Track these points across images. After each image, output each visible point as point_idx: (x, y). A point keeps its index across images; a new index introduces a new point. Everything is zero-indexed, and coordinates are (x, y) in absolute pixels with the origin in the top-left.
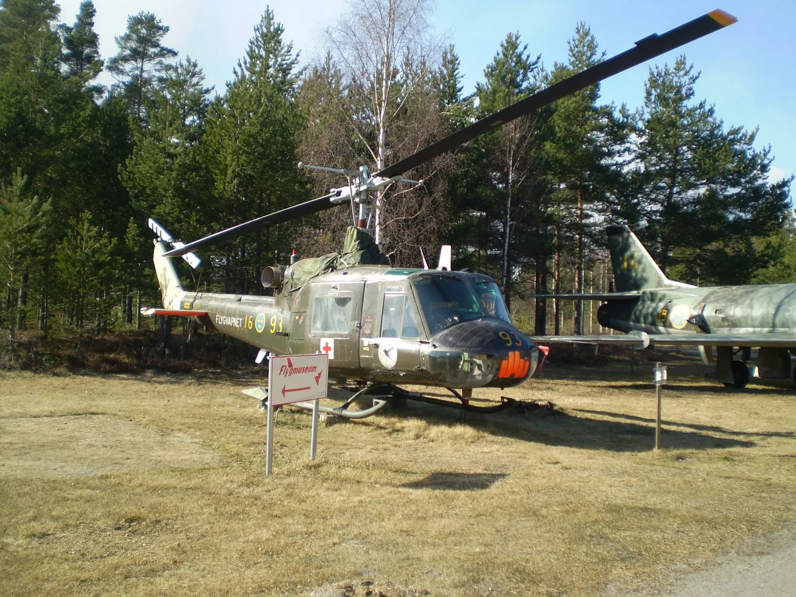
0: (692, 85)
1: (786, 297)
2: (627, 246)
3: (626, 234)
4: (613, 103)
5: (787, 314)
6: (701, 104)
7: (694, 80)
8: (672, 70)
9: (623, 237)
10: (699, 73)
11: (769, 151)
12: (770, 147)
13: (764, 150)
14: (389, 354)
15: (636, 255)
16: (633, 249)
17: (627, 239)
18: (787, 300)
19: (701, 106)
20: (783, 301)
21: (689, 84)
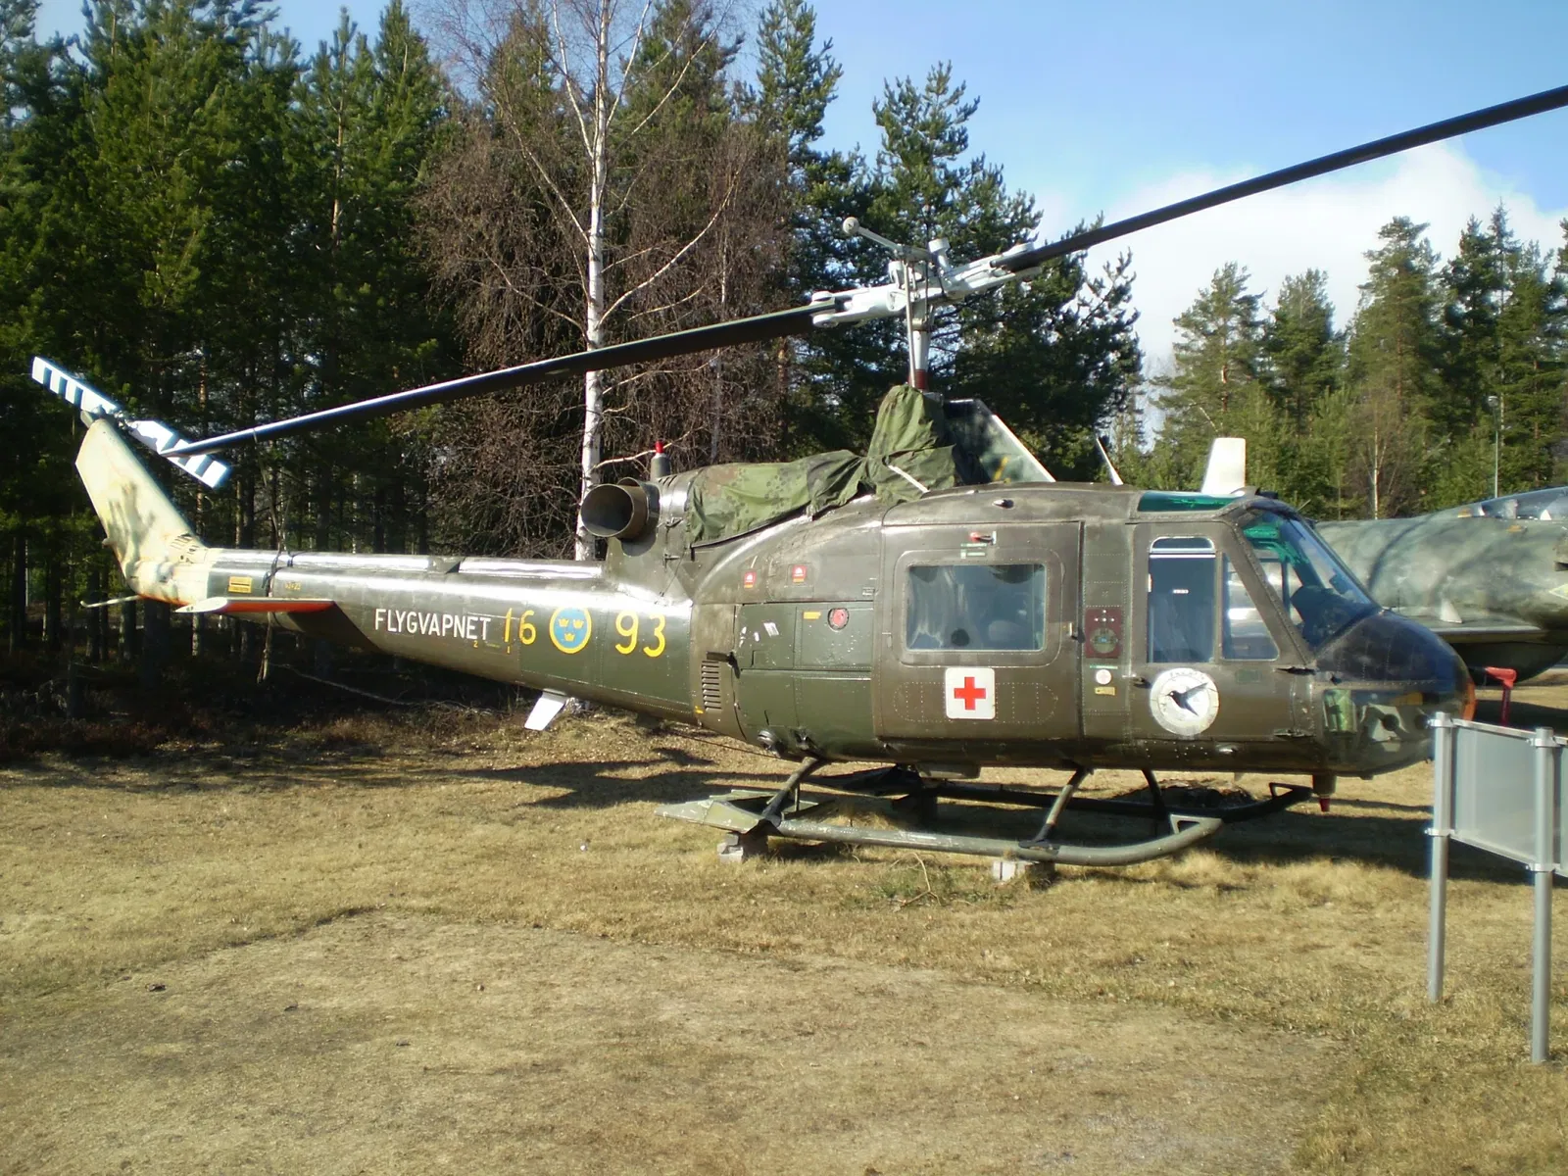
0: (965, 124)
1: (1390, 546)
2: (984, 443)
3: (978, 419)
4: (858, 149)
5: (1400, 580)
6: (974, 165)
7: (968, 112)
8: (920, 91)
9: (971, 424)
10: (977, 102)
11: (1129, 261)
12: (1130, 255)
13: (1121, 260)
14: (1190, 701)
15: (1005, 461)
16: (997, 448)
17: (983, 428)
18: (1393, 551)
19: (976, 166)
20: (1382, 554)
21: (959, 122)
